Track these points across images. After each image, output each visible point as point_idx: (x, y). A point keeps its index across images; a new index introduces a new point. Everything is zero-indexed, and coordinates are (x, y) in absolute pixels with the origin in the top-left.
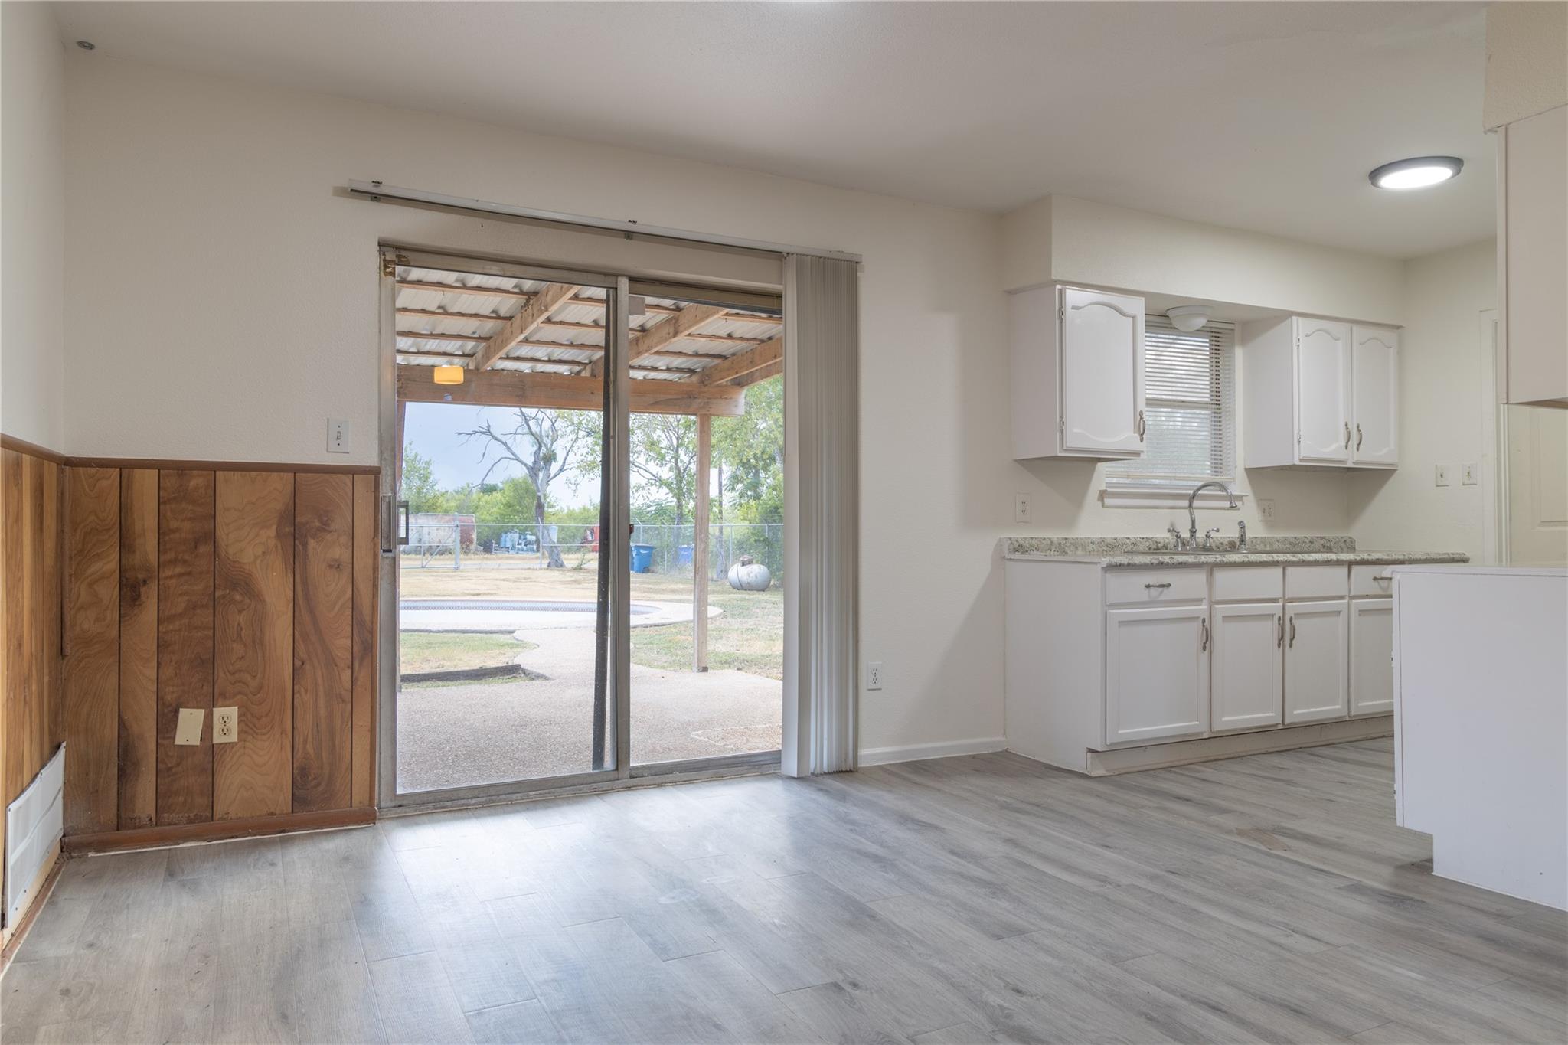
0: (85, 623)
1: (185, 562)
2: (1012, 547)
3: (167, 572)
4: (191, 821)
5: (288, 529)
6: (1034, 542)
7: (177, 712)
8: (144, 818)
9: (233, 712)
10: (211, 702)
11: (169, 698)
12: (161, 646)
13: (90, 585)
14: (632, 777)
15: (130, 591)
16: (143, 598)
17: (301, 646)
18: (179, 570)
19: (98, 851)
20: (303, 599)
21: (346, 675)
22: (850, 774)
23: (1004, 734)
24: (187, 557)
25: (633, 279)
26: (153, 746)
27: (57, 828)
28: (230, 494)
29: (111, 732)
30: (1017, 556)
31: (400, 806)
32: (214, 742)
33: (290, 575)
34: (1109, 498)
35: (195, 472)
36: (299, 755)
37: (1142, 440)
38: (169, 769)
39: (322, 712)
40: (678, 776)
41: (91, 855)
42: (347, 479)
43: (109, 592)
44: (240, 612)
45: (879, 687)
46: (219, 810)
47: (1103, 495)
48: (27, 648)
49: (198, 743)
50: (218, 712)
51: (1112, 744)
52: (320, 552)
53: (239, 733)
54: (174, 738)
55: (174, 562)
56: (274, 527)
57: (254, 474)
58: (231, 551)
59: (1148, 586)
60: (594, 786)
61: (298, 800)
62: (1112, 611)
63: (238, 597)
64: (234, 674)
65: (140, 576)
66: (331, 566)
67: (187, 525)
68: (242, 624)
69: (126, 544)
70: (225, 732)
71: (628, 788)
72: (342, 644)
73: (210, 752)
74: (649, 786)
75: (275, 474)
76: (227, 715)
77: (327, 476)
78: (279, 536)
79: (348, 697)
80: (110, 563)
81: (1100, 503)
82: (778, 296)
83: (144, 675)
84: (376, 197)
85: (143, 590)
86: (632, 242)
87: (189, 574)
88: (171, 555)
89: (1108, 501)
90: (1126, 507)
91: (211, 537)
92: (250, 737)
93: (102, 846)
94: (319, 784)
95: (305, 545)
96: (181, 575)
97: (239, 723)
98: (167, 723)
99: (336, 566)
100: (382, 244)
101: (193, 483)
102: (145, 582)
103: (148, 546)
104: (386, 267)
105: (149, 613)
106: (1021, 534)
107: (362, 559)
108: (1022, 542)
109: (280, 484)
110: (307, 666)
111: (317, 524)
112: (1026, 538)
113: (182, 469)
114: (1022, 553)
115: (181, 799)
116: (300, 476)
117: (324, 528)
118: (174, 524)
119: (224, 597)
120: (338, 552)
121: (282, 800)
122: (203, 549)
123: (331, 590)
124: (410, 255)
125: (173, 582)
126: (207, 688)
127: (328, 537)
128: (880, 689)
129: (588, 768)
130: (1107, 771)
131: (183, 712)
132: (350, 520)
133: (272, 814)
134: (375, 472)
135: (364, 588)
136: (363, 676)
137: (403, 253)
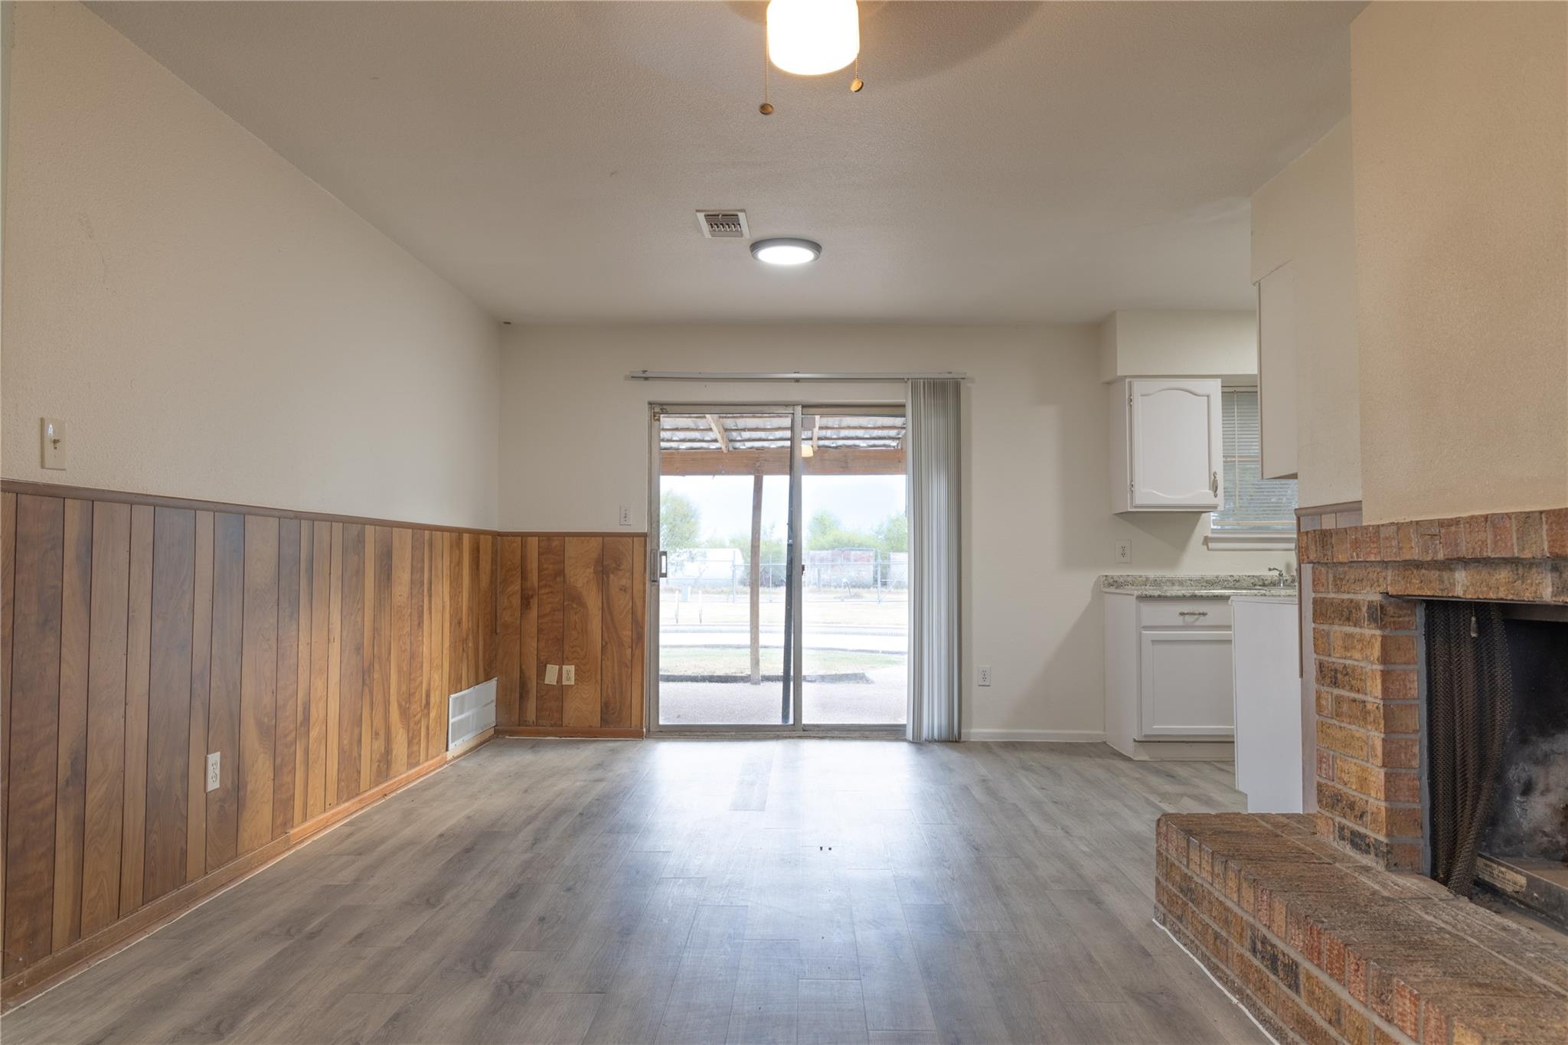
0: (506, 617)
1: (550, 586)
2: (1106, 582)
3: (543, 591)
4: (552, 726)
5: (600, 569)
6: (1129, 579)
7: (546, 666)
8: (531, 723)
9: (572, 668)
10: (561, 662)
11: (542, 658)
12: (540, 631)
13: (508, 598)
14: (804, 731)
15: (526, 601)
16: (531, 603)
17: (606, 635)
18: (547, 590)
19: (510, 736)
20: (607, 608)
21: (629, 651)
22: (955, 744)
23: (1104, 730)
24: (551, 584)
25: (804, 407)
26: (535, 684)
27: (492, 720)
28: (572, 549)
29: (516, 675)
30: (1112, 589)
31: (661, 732)
32: (563, 684)
33: (600, 593)
34: (1211, 542)
35: (555, 538)
36: (604, 695)
37: (1216, 496)
38: (542, 696)
39: (616, 672)
40: (836, 733)
41: (507, 737)
42: (630, 540)
43: (516, 601)
44: (576, 614)
45: (988, 684)
46: (565, 721)
47: (1206, 541)
48: (465, 625)
49: (555, 684)
50: (565, 668)
51: (1145, 736)
52: (616, 581)
53: (575, 680)
54: (544, 680)
55: (545, 586)
56: (592, 568)
57: (583, 538)
58: (572, 580)
59: (1182, 614)
60: (778, 733)
61: (604, 721)
62: (1144, 632)
63: (575, 606)
64: (572, 648)
65: (530, 593)
66: (621, 590)
67: (551, 566)
68: (577, 621)
69: (524, 577)
70: (569, 679)
71: (800, 737)
72: (627, 634)
73: (561, 689)
74: (814, 737)
75: (593, 538)
76: (570, 670)
77: (619, 539)
78: (595, 572)
79: (629, 664)
80: (516, 587)
81: (1205, 547)
82: (903, 406)
83: (532, 645)
84: (646, 379)
85: (531, 601)
86: (799, 383)
87: (552, 592)
88: (543, 583)
89: (1211, 545)
90: (1234, 550)
91: (561, 573)
92: (580, 683)
93: (512, 733)
94: (614, 713)
95: (608, 577)
96: (548, 593)
97: (575, 674)
98: (541, 673)
99: (624, 589)
100: (650, 403)
101: (554, 544)
102: (532, 596)
103: (534, 578)
104: (654, 416)
105: (534, 613)
106: (1115, 573)
107: (637, 587)
108: (1116, 579)
109: (595, 543)
110: (609, 645)
111: (614, 565)
112: (1122, 576)
113: (548, 537)
114: (1117, 588)
115: (548, 713)
116: (606, 539)
117: (618, 568)
118: (545, 566)
119: (568, 605)
120: (624, 582)
121: (596, 721)
122: (558, 579)
123: (622, 602)
124: (668, 408)
125: (545, 597)
126: (560, 655)
127: (620, 573)
128: (989, 686)
129: (778, 721)
130: (1151, 758)
131: (548, 666)
132: (631, 563)
133: (591, 727)
134: (644, 535)
135: (639, 603)
136: (638, 652)
137: (665, 407)
